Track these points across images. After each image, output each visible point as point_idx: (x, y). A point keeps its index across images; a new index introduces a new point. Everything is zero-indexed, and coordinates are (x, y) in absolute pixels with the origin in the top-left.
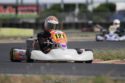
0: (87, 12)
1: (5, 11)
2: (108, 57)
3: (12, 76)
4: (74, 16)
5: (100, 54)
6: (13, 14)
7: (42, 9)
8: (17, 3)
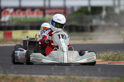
1: (33, 14)
3: (37, 77)
4: (101, 18)
7: (69, 12)
8: (45, 6)
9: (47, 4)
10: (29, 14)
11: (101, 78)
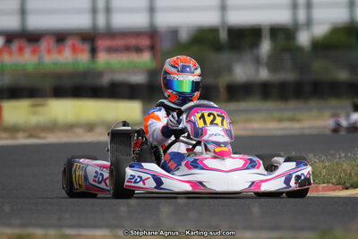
0: (294, 50)
1: (60, 52)
2: (355, 179)
3: (79, 235)
4: (257, 61)
5: (333, 170)
6: (83, 58)
7: (166, 45)
8: (94, 27)
9: (101, 21)
10: (49, 51)
11: (264, 234)
